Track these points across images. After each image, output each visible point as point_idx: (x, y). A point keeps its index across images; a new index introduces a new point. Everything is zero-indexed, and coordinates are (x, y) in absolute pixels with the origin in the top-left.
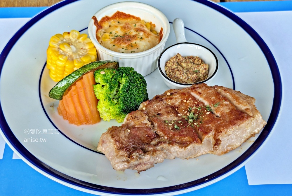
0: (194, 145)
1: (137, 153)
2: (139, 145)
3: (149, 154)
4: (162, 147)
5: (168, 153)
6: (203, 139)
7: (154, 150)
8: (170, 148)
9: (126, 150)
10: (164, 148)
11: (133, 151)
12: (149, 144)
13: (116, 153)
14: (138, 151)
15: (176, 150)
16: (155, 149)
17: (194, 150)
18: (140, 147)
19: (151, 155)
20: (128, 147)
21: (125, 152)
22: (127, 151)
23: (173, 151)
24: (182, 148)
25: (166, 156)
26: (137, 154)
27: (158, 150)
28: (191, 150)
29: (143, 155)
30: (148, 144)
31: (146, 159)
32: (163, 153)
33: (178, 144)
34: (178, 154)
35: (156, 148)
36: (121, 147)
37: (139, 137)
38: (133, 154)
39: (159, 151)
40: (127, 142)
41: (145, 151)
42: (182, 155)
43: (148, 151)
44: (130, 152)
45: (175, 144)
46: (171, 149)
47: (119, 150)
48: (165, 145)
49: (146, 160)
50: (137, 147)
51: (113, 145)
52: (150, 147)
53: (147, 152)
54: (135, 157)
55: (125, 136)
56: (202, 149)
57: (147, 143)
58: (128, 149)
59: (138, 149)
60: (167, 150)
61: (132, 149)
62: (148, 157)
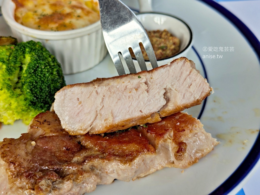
0: (144, 156)
1: (49, 179)
2: (52, 165)
3: (70, 179)
4: (92, 166)
5: (102, 174)
6: (157, 145)
7: (79, 171)
8: (106, 165)
9: (27, 177)
10: (94, 166)
11: (41, 178)
12: (70, 161)
13: (9, 184)
14: (49, 176)
15: (115, 169)
16: (80, 169)
17: (144, 164)
18: (54, 168)
19: (74, 180)
20: (32, 171)
21: (27, 181)
22: (30, 178)
23: (111, 170)
24: (125, 163)
25: (99, 180)
26: (49, 181)
27: (85, 171)
28: (140, 165)
29: (60, 183)
30: (68, 162)
31: (65, 189)
32: (94, 174)
33: (117, 158)
34: (119, 175)
35: (82, 169)
36: (18, 172)
37: (51, 152)
38: (40, 184)
39: (87, 172)
40: (31, 162)
41: (63, 175)
42: (125, 175)
43: (68, 175)
44: (35, 179)
45: (113, 158)
46: (107, 168)
47: (15, 177)
48: (96, 162)
49: (66, 191)
50: (47, 169)
51: (5, 171)
52: (71, 167)
53: (67, 177)
54: (44, 188)
55: (27, 153)
56: (156, 162)
57: (66, 161)
58: (32, 174)
59: (49, 173)
60: (100, 170)
61: (40, 173)
62: (68, 185)
